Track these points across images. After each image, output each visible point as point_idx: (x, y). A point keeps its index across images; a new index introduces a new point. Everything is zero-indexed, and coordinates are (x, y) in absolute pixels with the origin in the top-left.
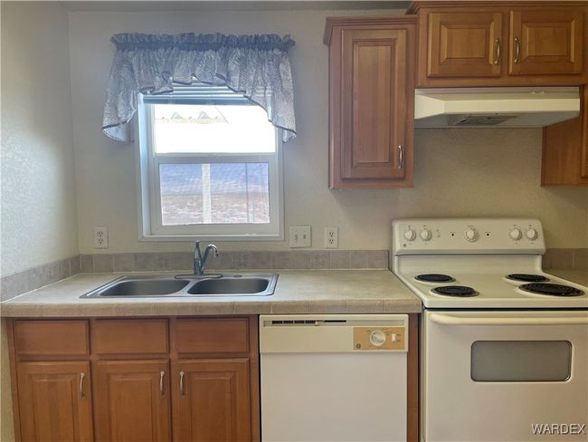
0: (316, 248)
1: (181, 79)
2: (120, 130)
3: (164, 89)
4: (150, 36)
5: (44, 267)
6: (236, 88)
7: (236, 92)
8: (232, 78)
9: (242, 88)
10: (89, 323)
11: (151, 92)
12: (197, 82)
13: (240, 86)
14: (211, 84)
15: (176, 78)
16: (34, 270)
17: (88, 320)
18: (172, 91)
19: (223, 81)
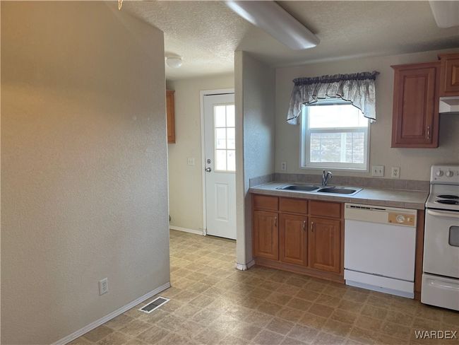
0: (387, 177)
1: (321, 97)
2: (294, 121)
4: (309, 79)
5: (263, 177)
6: (347, 99)
8: (345, 95)
9: (349, 99)
10: (279, 198)
15: (318, 97)
16: (260, 177)
17: (278, 197)
18: (317, 101)
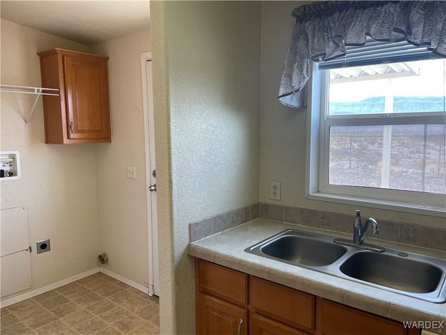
1: (354, 41)
2: (294, 98)
3: (336, 53)
6: (418, 41)
7: (417, 45)
8: (414, 30)
9: (426, 40)
10: (248, 277)
11: (323, 58)
12: (371, 41)
13: (423, 37)
14: (387, 41)
15: (349, 41)
18: (345, 54)
19: (402, 36)
